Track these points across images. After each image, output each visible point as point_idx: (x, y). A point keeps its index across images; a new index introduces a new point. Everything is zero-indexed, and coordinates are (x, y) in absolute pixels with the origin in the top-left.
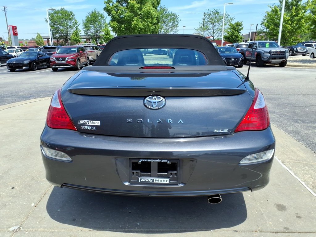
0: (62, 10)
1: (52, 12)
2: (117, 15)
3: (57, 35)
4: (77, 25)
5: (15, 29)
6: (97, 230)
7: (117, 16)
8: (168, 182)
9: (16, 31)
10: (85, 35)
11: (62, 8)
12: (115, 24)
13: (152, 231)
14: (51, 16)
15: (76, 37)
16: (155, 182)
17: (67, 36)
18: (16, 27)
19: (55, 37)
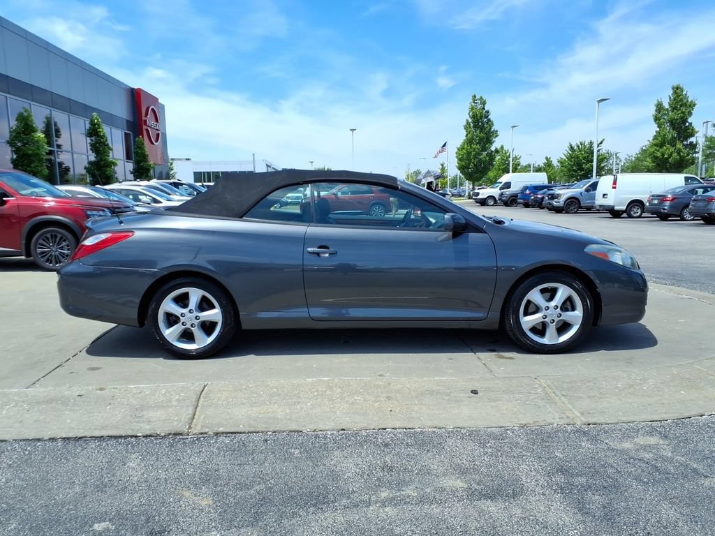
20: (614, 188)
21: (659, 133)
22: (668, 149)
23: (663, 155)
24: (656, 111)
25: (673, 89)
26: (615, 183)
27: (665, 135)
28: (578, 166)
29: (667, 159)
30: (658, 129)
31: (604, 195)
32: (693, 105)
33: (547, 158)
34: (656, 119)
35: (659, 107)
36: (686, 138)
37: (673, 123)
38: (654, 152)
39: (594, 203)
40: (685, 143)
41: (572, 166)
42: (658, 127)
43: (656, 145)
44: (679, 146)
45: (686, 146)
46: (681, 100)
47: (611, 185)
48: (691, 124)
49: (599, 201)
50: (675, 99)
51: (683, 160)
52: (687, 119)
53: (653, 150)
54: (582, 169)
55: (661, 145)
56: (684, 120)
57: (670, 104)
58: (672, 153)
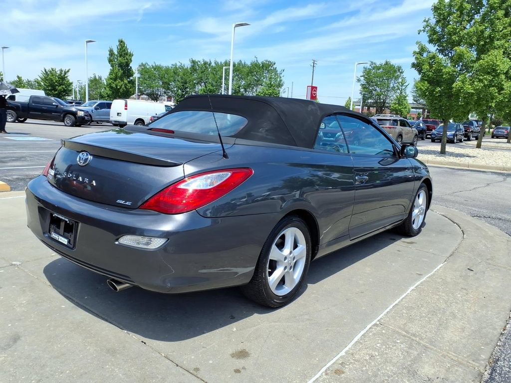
0: (387, 63)
1: (370, 67)
2: (431, 71)
3: (370, 101)
4: (403, 88)
5: (315, 91)
6: (54, 288)
7: (431, 73)
8: (66, 243)
9: (314, 94)
10: (413, 103)
11: (387, 62)
12: (423, 86)
13: (84, 307)
14: (367, 74)
15: (397, 105)
16: (59, 240)
17: (384, 102)
18: (316, 88)
19: (367, 104)
20: (126, 109)
21: (113, 71)
22: (119, 83)
23: (116, 86)
24: (109, 55)
25: (119, 41)
26: (126, 106)
27: (117, 73)
28: (52, 87)
29: (119, 89)
30: (111, 68)
31: (118, 114)
32: (131, 55)
33: (18, 77)
34: (110, 61)
35: (111, 53)
36: (128, 77)
37: (120, 65)
38: (110, 84)
39: (109, 119)
40: (129, 80)
41: (48, 86)
42: (111, 66)
43: (111, 79)
44: (126, 81)
45: (129, 82)
46: (125, 51)
47: (124, 107)
48: (131, 67)
49: (113, 117)
50: (121, 49)
51: (128, 92)
52: (129, 64)
53: (110, 82)
54: (55, 90)
55: (115, 80)
56: (128, 65)
57: (118, 52)
58: (122, 86)
